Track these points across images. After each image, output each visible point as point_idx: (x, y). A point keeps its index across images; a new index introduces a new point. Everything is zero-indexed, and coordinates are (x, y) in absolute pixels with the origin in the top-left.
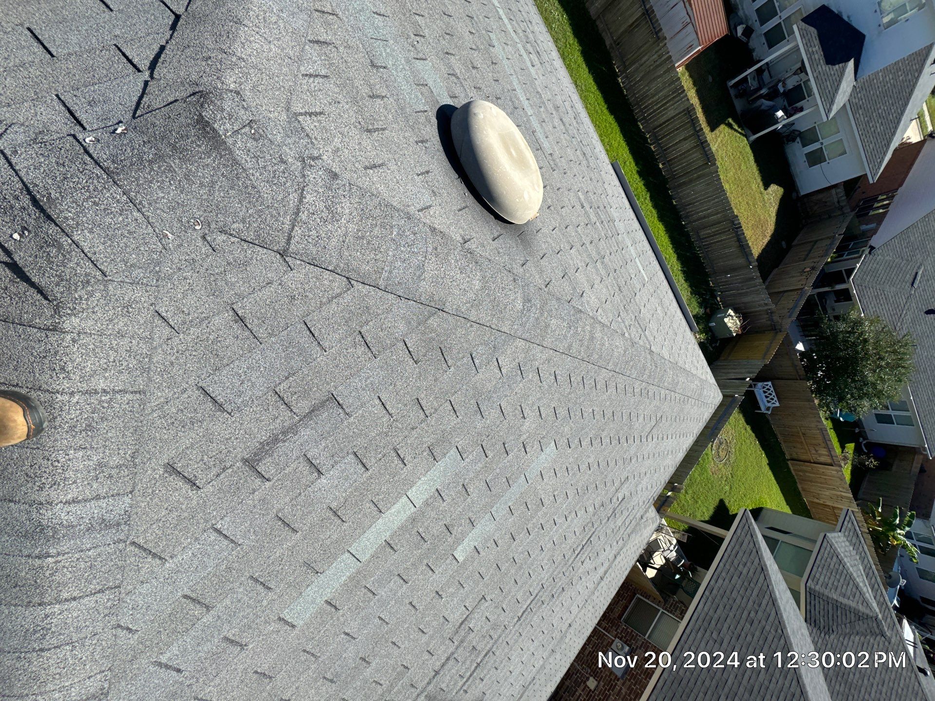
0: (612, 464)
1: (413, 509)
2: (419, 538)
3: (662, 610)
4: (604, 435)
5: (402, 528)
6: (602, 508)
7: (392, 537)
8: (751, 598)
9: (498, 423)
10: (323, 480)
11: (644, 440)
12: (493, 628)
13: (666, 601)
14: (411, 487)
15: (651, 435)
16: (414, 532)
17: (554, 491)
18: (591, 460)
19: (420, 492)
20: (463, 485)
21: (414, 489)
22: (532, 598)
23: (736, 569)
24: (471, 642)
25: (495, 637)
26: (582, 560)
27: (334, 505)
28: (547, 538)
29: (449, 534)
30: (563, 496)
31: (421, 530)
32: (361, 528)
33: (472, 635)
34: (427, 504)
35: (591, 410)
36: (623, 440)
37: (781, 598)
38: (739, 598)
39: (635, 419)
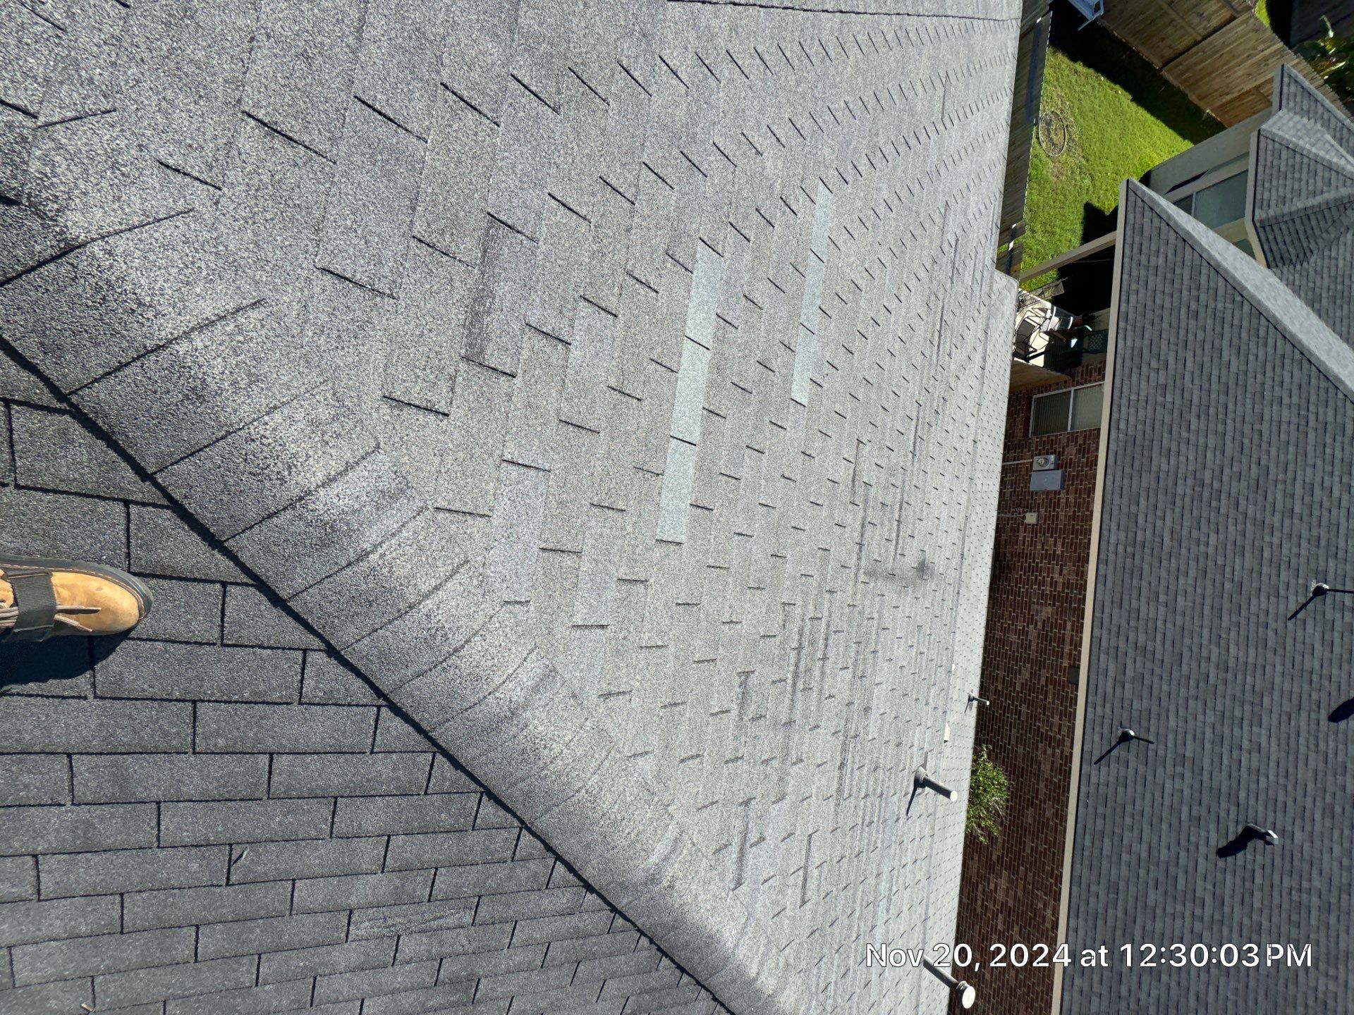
0: (916, 189)
1: (708, 354)
2: (740, 390)
3: (1072, 389)
4: (881, 141)
5: (711, 384)
6: (936, 267)
7: (707, 399)
8: (1184, 287)
9: (730, 177)
10: (576, 353)
11: (941, 128)
12: (891, 475)
13: (1072, 375)
14: (685, 322)
15: (947, 116)
16: (729, 384)
17: (863, 262)
18: (885, 194)
19: (700, 324)
20: (745, 296)
21: (689, 323)
22: (914, 422)
23: (1147, 268)
24: (875, 498)
25: (899, 484)
26: (948, 352)
27: (613, 381)
28: (890, 336)
29: (770, 373)
30: (877, 265)
31: (735, 380)
32: (666, 402)
33: (873, 490)
34: (719, 340)
35: (842, 103)
36: (912, 142)
37: (1225, 259)
38: (1168, 300)
39: (911, 95)
